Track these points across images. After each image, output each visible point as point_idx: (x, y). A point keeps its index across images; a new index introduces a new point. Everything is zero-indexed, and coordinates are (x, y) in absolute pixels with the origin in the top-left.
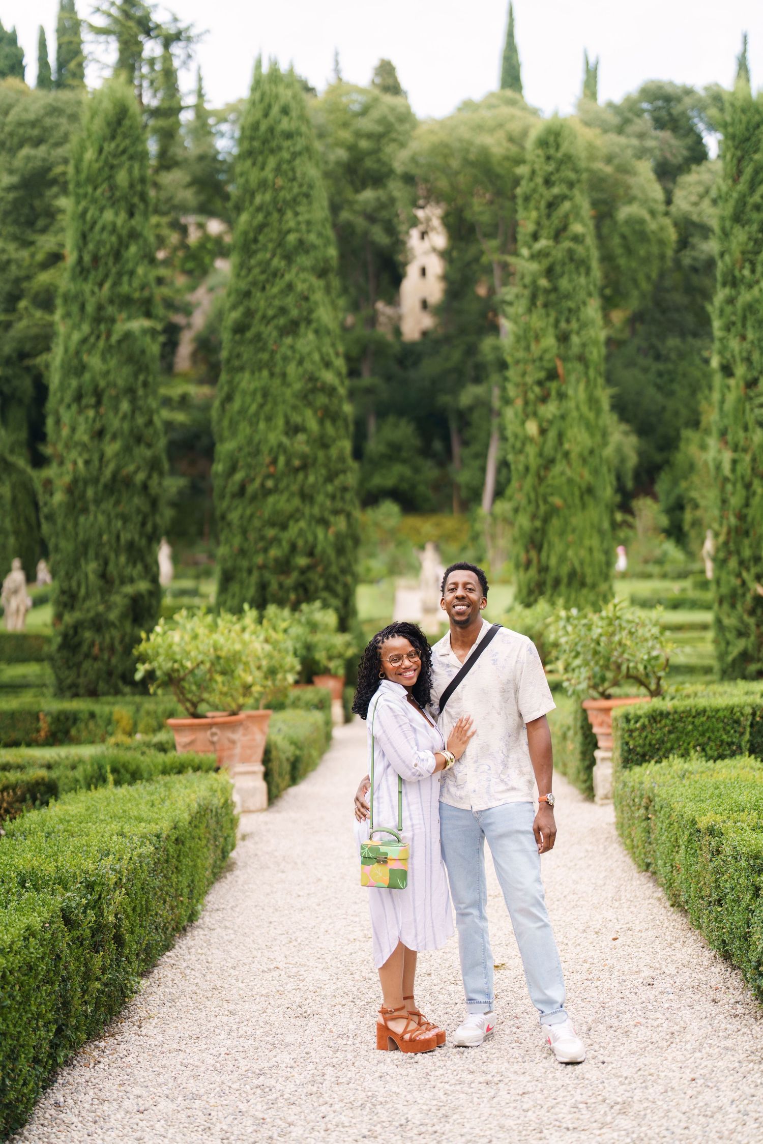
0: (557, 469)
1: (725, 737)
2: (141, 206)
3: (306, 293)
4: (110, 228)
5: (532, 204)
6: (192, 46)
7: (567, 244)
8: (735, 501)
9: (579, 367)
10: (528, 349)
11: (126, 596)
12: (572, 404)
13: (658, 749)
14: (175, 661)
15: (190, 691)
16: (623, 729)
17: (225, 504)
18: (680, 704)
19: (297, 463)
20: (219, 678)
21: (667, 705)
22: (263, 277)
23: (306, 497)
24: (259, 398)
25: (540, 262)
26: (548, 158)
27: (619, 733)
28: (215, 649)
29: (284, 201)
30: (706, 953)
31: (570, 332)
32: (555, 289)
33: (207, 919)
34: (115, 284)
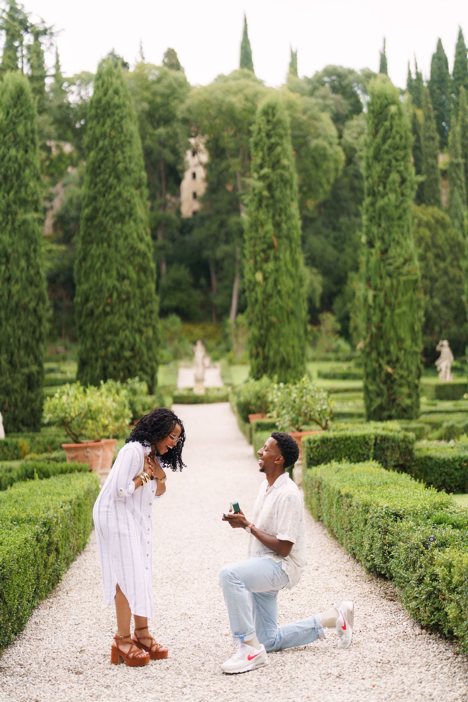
0: (273, 301)
1: (360, 451)
2: (32, 146)
3: (129, 198)
4: (14, 159)
5: (259, 148)
6: (54, 38)
7: (279, 171)
8: (375, 319)
9: (286, 242)
10: (257, 231)
11: (23, 374)
12: (282, 263)
13: (326, 458)
14: (66, 413)
15: (74, 429)
16: (307, 448)
17: (82, 321)
18: (337, 434)
19: (124, 297)
20: (90, 422)
21: (330, 434)
22: (103, 189)
23: (129, 316)
24: (102, 259)
25: (264, 181)
26: (269, 122)
27: (305, 449)
28: (89, 406)
29: (116, 144)
30: (346, 556)
31: (282, 221)
32: (272, 197)
33: (91, 547)
34: (16, 192)
